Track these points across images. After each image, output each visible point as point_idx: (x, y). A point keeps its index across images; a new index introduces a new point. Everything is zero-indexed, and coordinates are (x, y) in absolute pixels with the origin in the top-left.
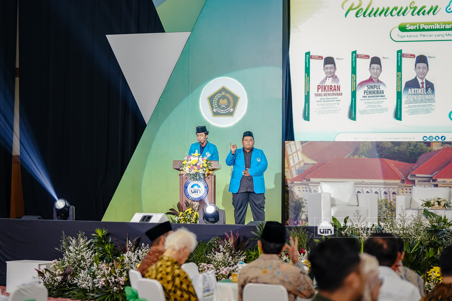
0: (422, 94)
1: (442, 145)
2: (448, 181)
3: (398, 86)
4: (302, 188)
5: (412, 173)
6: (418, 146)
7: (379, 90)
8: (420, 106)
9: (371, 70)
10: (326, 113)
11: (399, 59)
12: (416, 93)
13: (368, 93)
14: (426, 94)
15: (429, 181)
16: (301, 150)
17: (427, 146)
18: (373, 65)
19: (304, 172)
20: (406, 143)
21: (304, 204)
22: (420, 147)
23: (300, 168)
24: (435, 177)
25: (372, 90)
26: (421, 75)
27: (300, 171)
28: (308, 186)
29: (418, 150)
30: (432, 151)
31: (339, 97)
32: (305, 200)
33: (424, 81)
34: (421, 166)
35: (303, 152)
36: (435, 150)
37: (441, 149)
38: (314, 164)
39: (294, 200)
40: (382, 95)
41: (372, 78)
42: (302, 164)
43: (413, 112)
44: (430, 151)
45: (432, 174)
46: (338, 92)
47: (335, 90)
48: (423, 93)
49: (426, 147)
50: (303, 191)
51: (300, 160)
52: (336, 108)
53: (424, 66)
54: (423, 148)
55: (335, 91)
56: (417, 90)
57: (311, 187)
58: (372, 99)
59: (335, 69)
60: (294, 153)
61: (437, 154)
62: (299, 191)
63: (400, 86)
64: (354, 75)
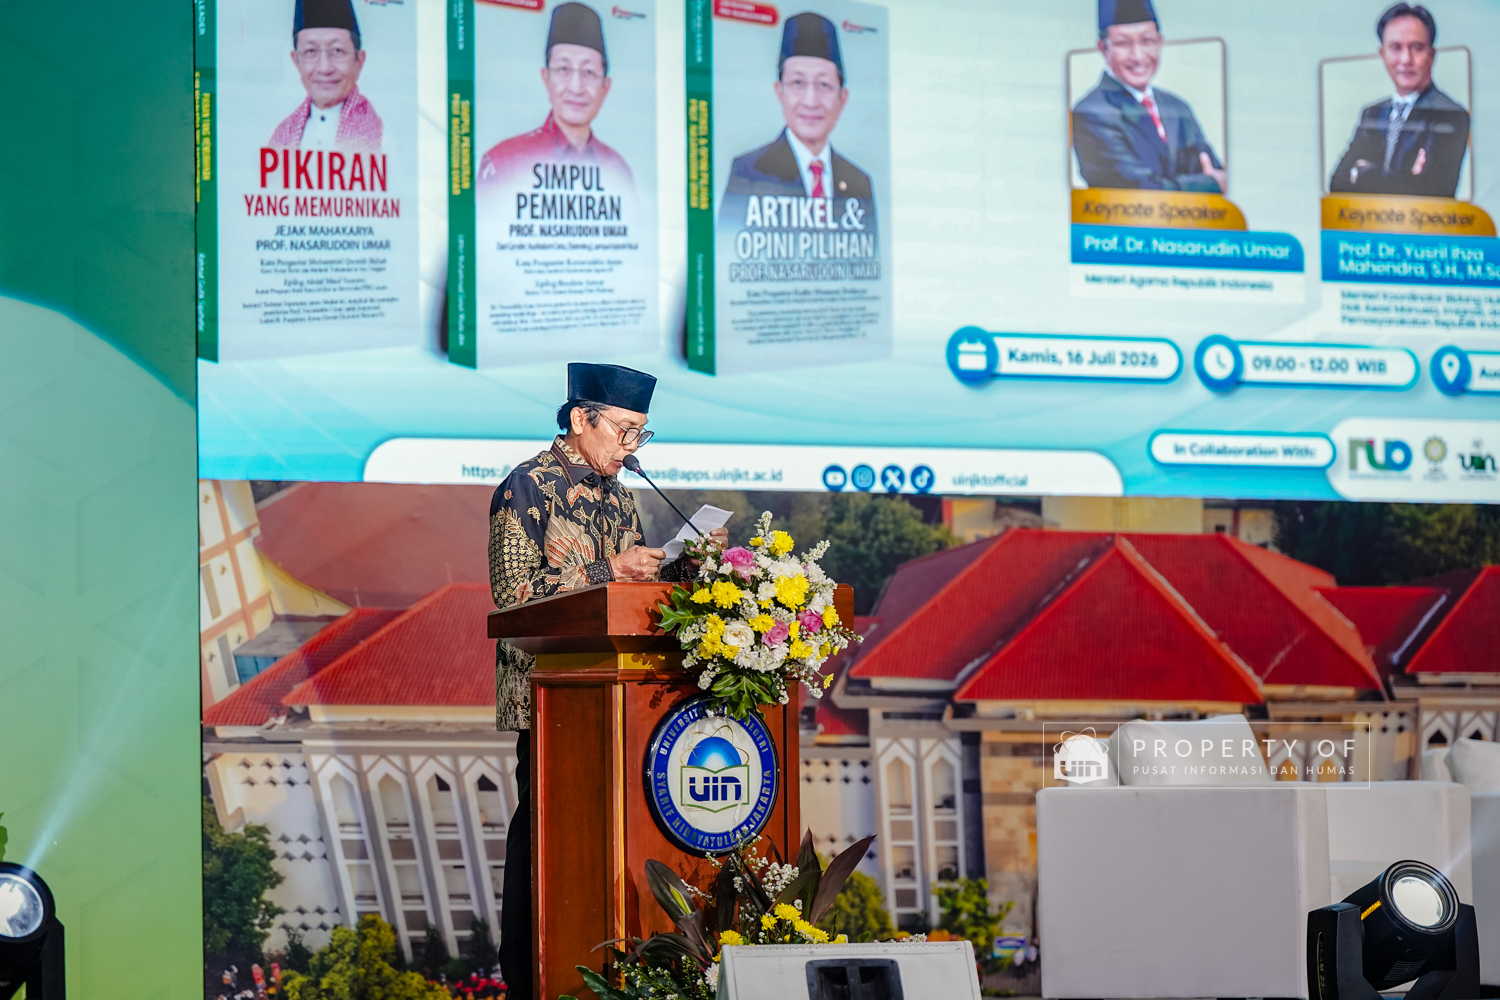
0: (815, 230)
1: (997, 516)
2: (1030, 714)
3: (694, 176)
4: (266, 768)
5: (853, 672)
6: (880, 517)
7: (597, 195)
8: (806, 297)
9: (556, 78)
10: (313, 315)
11: (698, 24)
12: (785, 223)
13: (538, 212)
14: (834, 232)
15: (938, 717)
16: (256, 532)
17: (926, 520)
18: (563, 51)
19: (273, 666)
20: (821, 502)
21: (275, 865)
22: (890, 527)
23: (250, 641)
24: (965, 689)
25: (558, 191)
26: (811, 125)
27: (249, 665)
28: (300, 751)
29: (883, 539)
30: (951, 546)
31: (382, 227)
32: (285, 839)
33: (825, 156)
34: (898, 631)
35: (269, 548)
36: (961, 539)
37: (993, 539)
38: (331, 619)
39: (219, 842)
40: (614, 223)
41: (560, 124)
42: (262, 621)
43: (772, 331)
44: (941, 545)
45: (951, 677)
46: (377, 194)
47: (361, 179)
48: (820, 225)
49: (919, 526)
50: (270, 786)
51: (251, 598)
52: (368, 287)
53: (822, 74)
54: (905, 530)
55: (357, 185)
56: (789, 206)
57: (316, 761)
58: (561, 247)
59: (359, 58)
60: (215, 551)
61: (976, 564)
62: (247, 786)
63: (704, 181)
64: (462, 98)
